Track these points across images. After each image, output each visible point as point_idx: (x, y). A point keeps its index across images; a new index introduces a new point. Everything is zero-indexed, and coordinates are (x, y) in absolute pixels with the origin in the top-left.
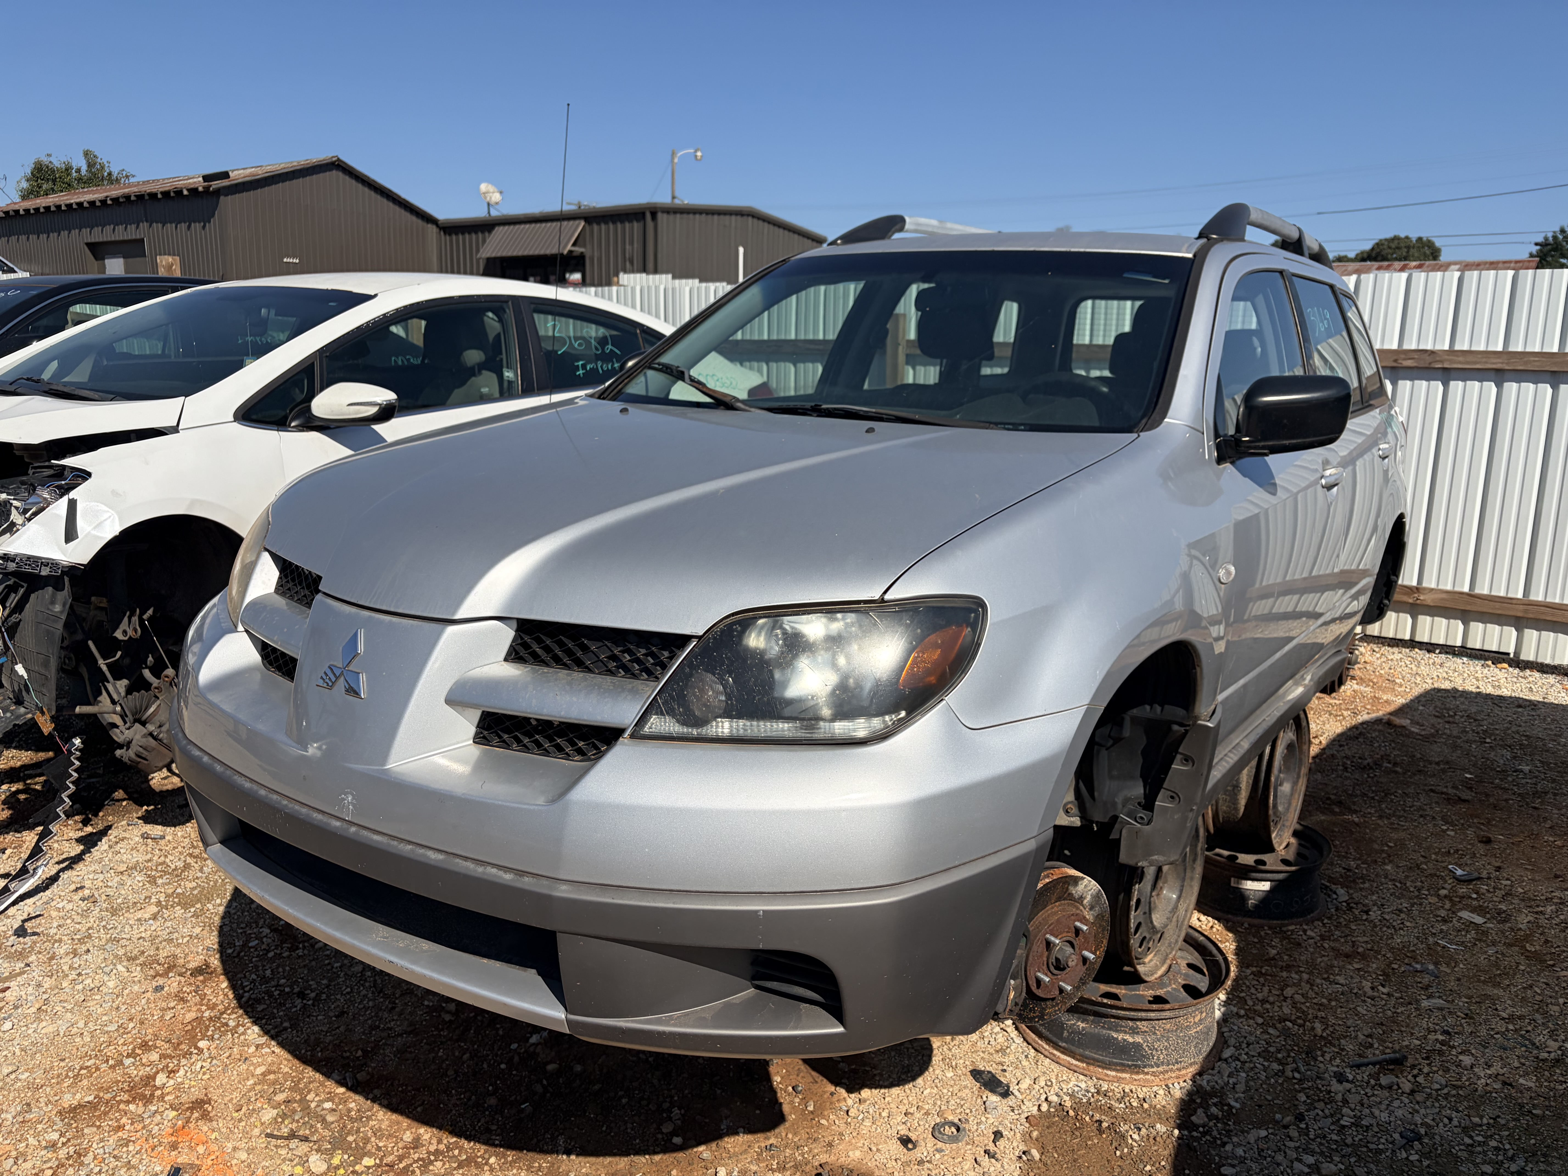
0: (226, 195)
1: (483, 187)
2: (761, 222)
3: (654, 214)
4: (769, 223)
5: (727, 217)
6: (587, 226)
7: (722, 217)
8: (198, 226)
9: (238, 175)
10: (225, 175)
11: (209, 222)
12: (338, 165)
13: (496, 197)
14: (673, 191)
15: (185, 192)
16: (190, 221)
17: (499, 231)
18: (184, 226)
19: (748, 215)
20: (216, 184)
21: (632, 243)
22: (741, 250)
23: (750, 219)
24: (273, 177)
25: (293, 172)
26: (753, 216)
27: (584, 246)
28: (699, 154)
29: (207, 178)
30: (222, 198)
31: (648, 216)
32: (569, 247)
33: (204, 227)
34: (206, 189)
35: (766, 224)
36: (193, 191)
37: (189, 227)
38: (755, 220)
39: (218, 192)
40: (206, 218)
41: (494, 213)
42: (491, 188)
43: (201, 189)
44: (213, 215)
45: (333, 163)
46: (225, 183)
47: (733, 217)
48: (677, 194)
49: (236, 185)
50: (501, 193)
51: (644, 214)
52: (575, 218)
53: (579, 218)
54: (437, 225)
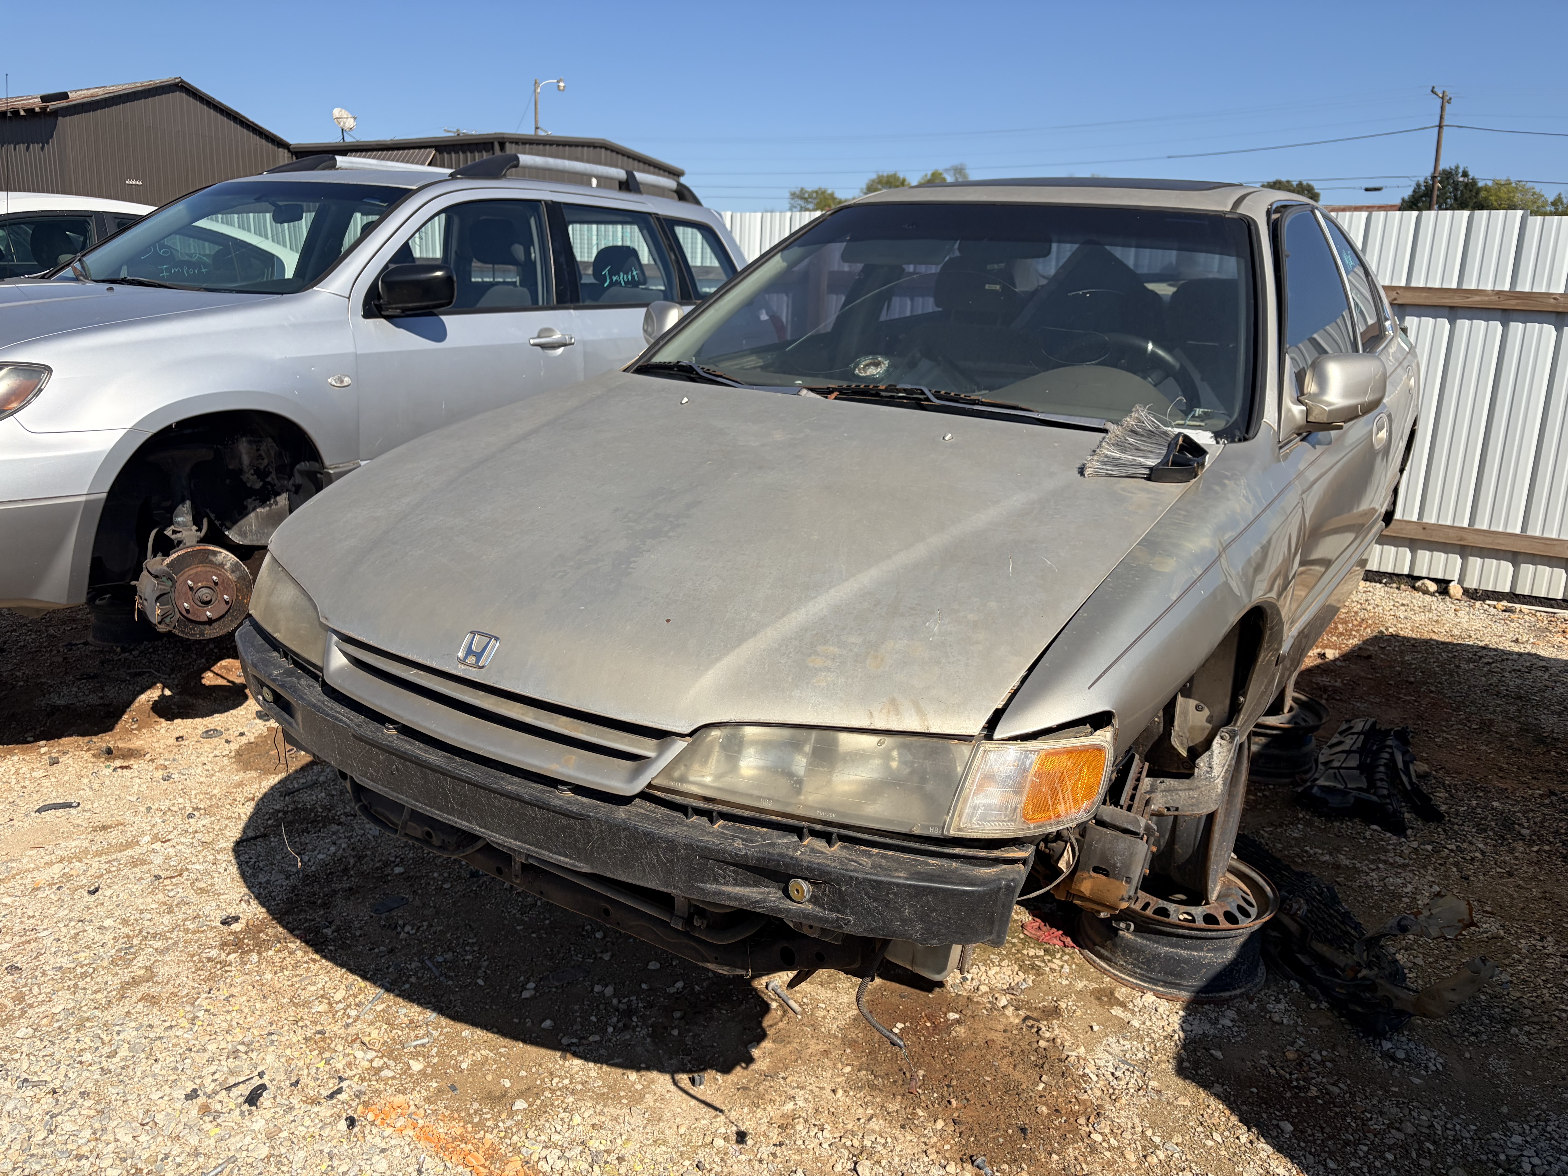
0: (65, 116)
1: (336, 112)
2: (614, 154)
3: (502, 145)
4: (623, 155)
5: (579, 149)
6: (438, 155)
7: (573, 148)
8: (38, 147)
9: (75, 97)
10: (64, 96)
11: (48, 143)
12: (181, 87)
13: (350, 123)
14: (536, 122)
15: (22, 113)
16: (29, 142)
18: (22, 147)
19: (601, 147)
20: (53, 105)
23: (603, 150)
24: (113, 98)
25: (135, 93)
26: (606, 149)
28: (562, 84)
29: (45, 99)
30: (60, 118)
31: (497, 147)
33: (42, 148)
34: (44, 109)
35: (620, 156)
36: (30, 111)
37: (28, 148)
38: (609, 152)
39: (56, 113)
40: (45, 139)
41: (348, 139)
42: (345, 113)
43: (37, 109)
44: (52, 137)
45: (176, 85)
46: (63, 104)
47: (586, 149)
48: (539, 125)
49: (75, 106)
50: (355, 118)
51: (492, 144)
52: (425, 147)
53: (430, 147)
54: (289, 150)
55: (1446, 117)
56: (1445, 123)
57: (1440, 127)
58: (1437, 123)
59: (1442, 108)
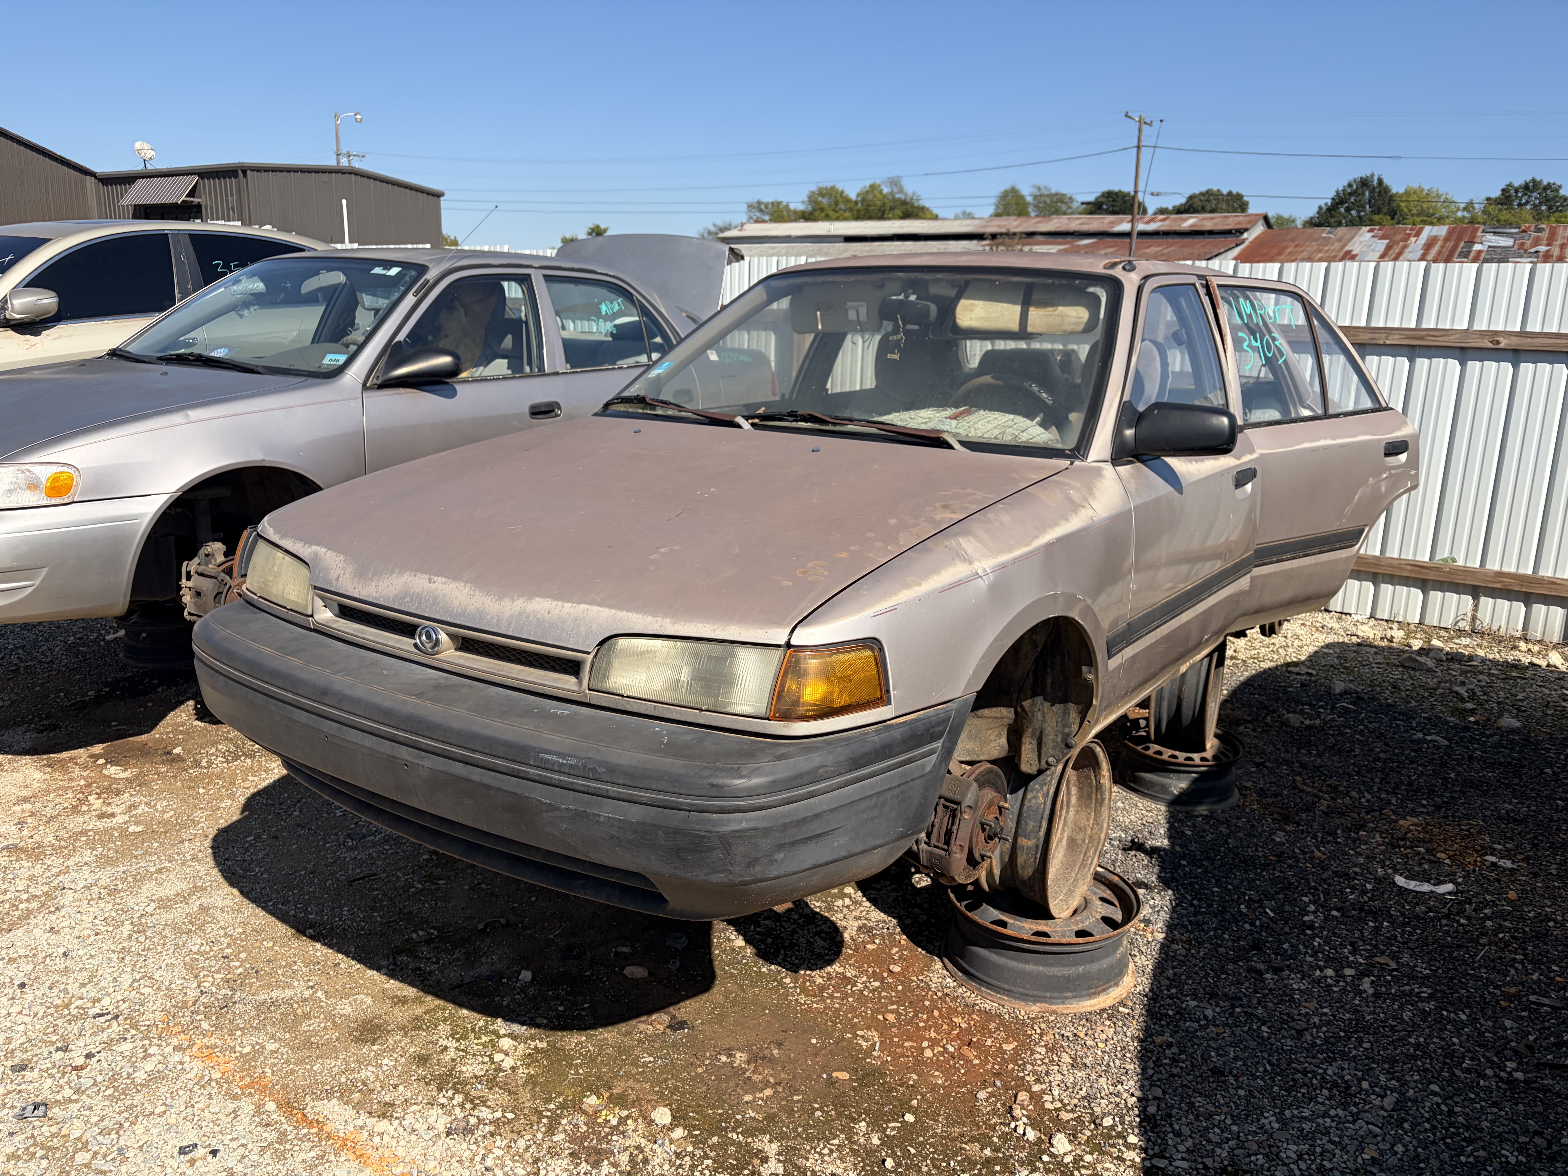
1: (138, 145)
2: (364, 178)
3: (244, 172)
4: (375, 179)
6: (200, 181)
13: (153, 154)
17: (140, 182)
19: (351, 173)
21: (232, 196)
22: (344, 202)
23: (353, 176)
27: (200, 197)
28: (358, 117)
31: (239, 173)
32: (183, 198)
35: (371, 181)
38: (357, 177)
42: (145, 146)
50: (154, 150)
51: (237, 171)
52: (191, 174)
53: (195, 174)
54: (96, 177)
55: (1143, 138)
56: (1143, 143)
57: (1139, 147)
58: (1136, 144)
59: (1140, 130)
